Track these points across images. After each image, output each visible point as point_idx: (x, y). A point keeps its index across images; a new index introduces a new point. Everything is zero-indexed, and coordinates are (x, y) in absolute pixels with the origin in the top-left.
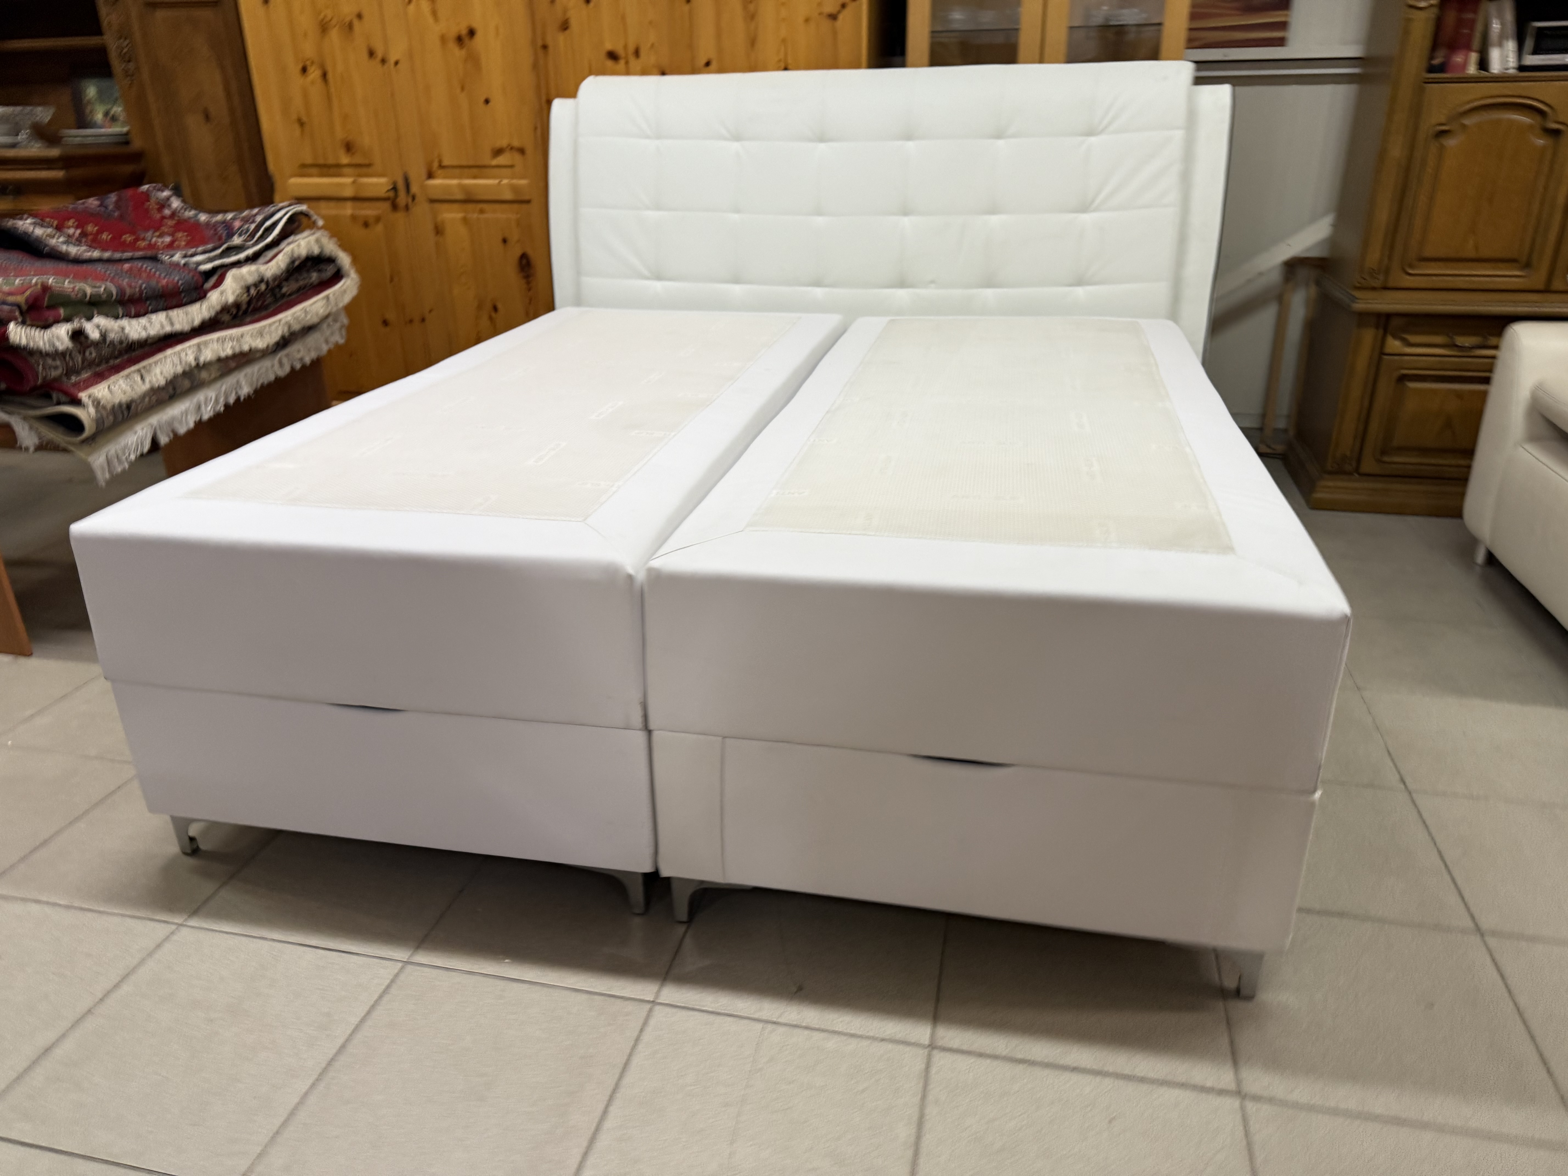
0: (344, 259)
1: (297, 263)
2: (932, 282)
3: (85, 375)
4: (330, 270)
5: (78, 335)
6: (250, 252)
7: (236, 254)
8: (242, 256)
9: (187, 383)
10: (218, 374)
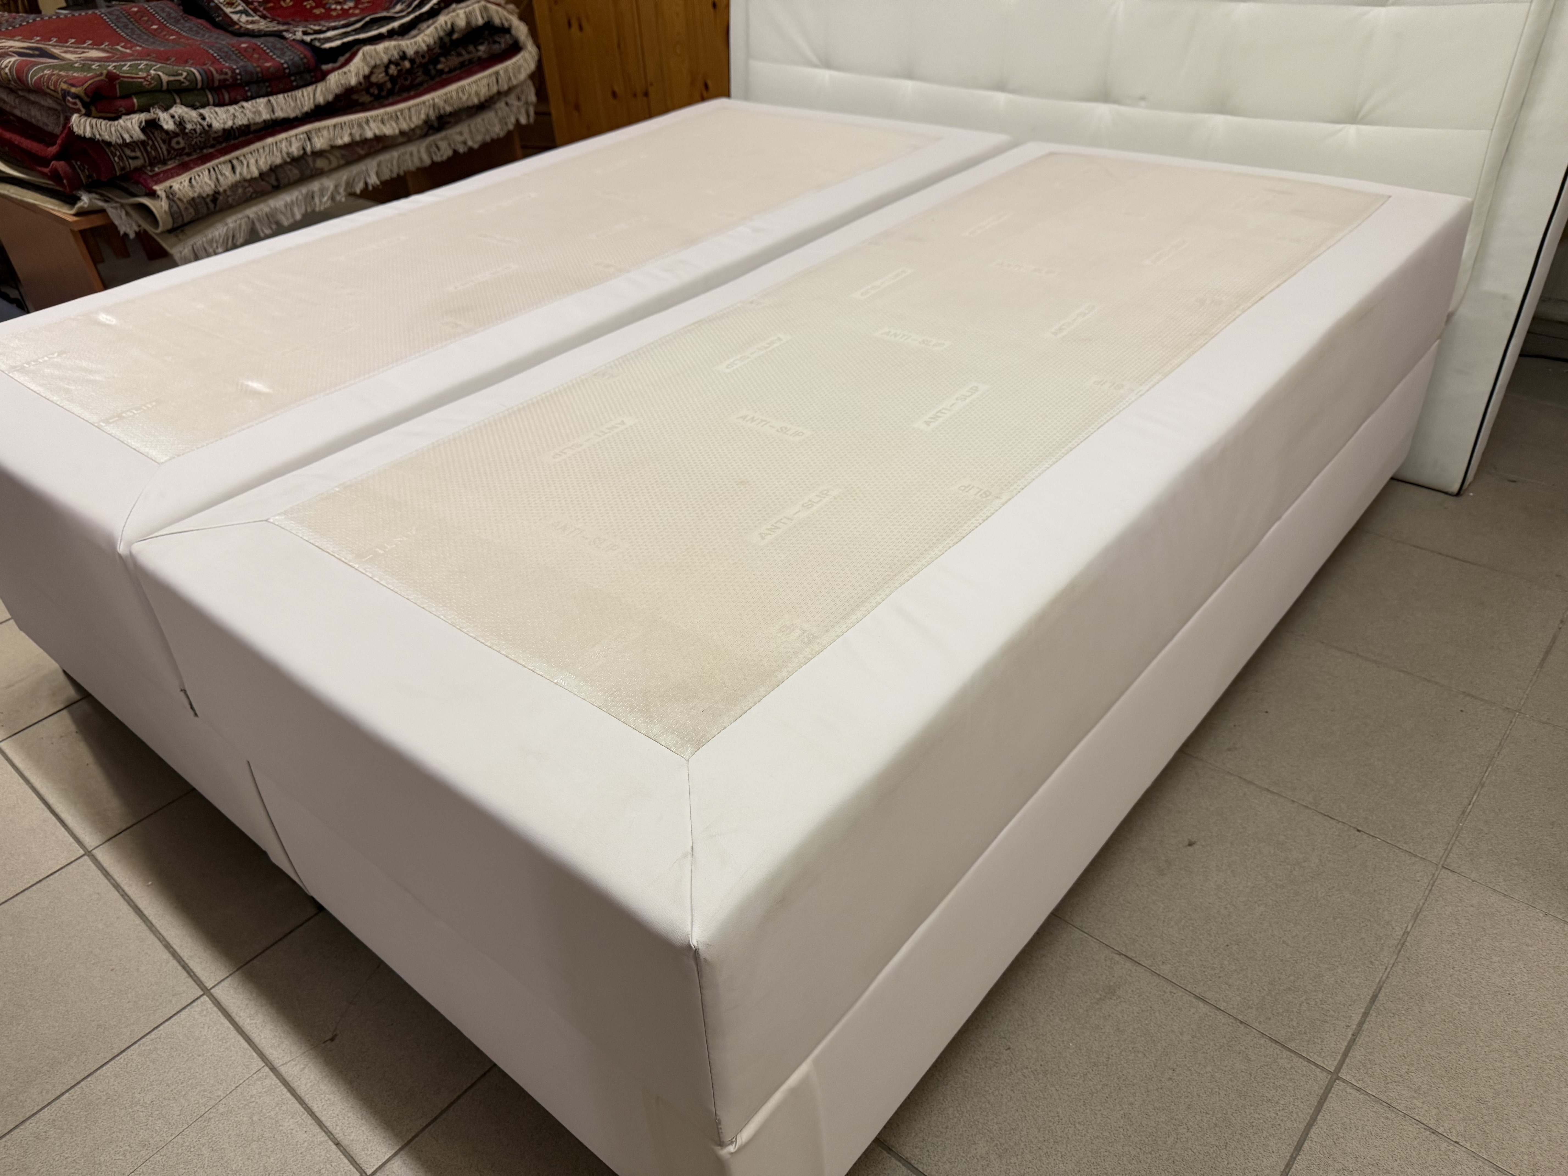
0: (521, 30)
1: (455, 36)
2: (1143, 98)
3: (171, 165)
4: (504, 42)
5: (151, 126)
6: (396, 24)
7: (378, 29)
8: (384, 30)
9: (295, 173)
10: (342, 162)
